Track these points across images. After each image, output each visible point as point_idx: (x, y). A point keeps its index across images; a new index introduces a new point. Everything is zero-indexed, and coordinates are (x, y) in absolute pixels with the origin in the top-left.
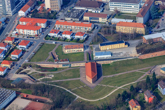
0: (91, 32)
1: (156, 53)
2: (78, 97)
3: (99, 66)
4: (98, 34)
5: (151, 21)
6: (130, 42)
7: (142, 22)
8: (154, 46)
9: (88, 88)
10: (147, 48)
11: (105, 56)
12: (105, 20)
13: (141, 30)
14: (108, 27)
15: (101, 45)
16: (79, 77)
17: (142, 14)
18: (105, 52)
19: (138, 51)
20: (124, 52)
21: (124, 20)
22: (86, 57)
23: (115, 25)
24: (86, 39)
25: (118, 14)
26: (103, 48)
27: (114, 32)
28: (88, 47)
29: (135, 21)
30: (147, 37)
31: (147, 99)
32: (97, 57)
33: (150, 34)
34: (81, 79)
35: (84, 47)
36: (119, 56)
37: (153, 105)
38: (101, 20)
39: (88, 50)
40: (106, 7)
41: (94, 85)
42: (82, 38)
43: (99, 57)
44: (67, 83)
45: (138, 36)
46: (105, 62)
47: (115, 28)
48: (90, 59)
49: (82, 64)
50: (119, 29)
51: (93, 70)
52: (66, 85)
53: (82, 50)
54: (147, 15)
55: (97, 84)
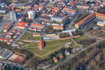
0: (44, 29)
1: (66, 38)
2: (36, 54)
3: (45, 42)
4: (46, 29)
5: (66, 25)
6: (57, 33)
7: (63, 26)
8: (66, 35)
9: (40, 51)
10: (63, 36)
11: (48, 39)
12: (49, 24)
13: (62, 29)
14: (50, 27)
15: (47, 34)
16: (37, 46)
17: (63, 22)
18: (48, 37)
19: (60, 37)
20: (55, 37)
21: (56, 25)
22: (41, 38)
23: (53, 26)
24: (42, 31)
25: (54, 22)
26: (47, 35)
27: (52, 29)
28: (42, 34)
29: (60, 25)
30: (63, 32)
31: (60, 57)
32: (44, 39)
33: (65, 30)
34: (38, 47)
35: (41, 35)
36: (53, 39)
37: (62, 59)
38: (48, 24)
39: (42, 36)
40: (50, 19)
41: (42, 50)
42: (40, 31)
43: (45, 39)
44: (33, 48)
45: (60, 31)
46: (47, 41)
47: (52, 27)
48: (42, 39)
49: (39, 41)
50: (54, 28)
51: (42, 44)
52: (32, 49)
53: (40, 36)
54: (64, 23)
55: (44, 49)
